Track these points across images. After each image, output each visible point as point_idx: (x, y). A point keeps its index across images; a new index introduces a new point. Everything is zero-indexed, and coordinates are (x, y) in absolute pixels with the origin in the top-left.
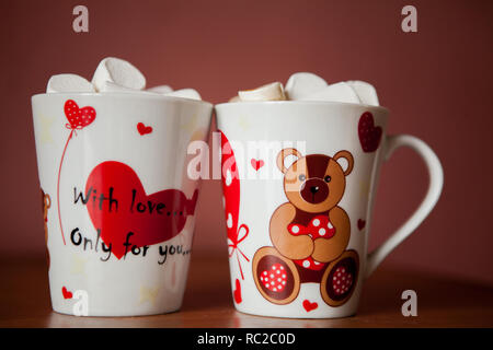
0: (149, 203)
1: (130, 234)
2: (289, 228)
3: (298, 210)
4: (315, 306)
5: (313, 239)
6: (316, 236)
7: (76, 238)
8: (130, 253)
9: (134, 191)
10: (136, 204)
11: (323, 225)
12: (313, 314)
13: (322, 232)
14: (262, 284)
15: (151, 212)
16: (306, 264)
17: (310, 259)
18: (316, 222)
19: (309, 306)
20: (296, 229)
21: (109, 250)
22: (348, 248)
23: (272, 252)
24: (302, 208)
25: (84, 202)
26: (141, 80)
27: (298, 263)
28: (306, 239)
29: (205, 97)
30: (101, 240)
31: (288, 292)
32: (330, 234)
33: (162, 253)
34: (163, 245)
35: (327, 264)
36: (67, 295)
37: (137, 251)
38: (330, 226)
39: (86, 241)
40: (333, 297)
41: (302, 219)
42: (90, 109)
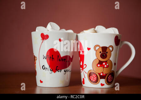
0: (62, 59)
1: (57, 67)
2: (97, 65)
3: (99, 60)
4: (104, 85)
5: (103, 68)
6: (104, 67)
7: (44, 68)
8: (57, 71)
9: (58, 56)
10: (59, 59)
11: (106, 64)
12: (103, 87)
13: (105, 66)
15: (62, 61)
16: (102, 74)
17: (102, 73)
18: (104, 64)
19: (102, 85)
20: (99, 65)
21: (52, 71)
22: (112, 70)
24: (100, 60)
25: (46, 59)
26: (59, 28)
27: (99, 74)
28: (101, 68)
29: (75, 32)
30: (50, 68)
33: (65, 71)
34: (65, 69)
36: (41, 82)
37: (59, 71)
38: (107, 65)
39: (46, 68)
40: (108, 82)
41: (101, 63)
42: (47, 35)
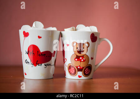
0: (42, 54)
1: (38, 61)
2: (75, 59)
3: (76, 55)
4: (81, 77)
5: (80, 62)
6: (81, 61)
8: (37, 65)
9: (38, 51)
10: (38, 55)
11: (83, 59)
12: (81, 78)
13: (82, 60)
14: (70, 72)
15: (42, 56)
16: (79, 67)
17: (80, 66)
18: (81, 58)
19: (80, 77)
20: (76, 60)
21: (33, 65)
22: (89, 64)
23: (71, 65)
25: (28, 54)
27: (77, 67)
30: (31, 62)
31: (75, 73)
32: (84, 61)
33: (45, 65)
35: (84, 67)
37: (39, 65)
38: (84, 59)
39: (28, 62)
